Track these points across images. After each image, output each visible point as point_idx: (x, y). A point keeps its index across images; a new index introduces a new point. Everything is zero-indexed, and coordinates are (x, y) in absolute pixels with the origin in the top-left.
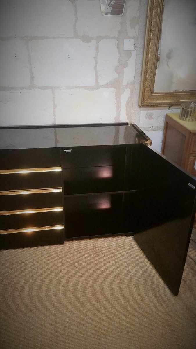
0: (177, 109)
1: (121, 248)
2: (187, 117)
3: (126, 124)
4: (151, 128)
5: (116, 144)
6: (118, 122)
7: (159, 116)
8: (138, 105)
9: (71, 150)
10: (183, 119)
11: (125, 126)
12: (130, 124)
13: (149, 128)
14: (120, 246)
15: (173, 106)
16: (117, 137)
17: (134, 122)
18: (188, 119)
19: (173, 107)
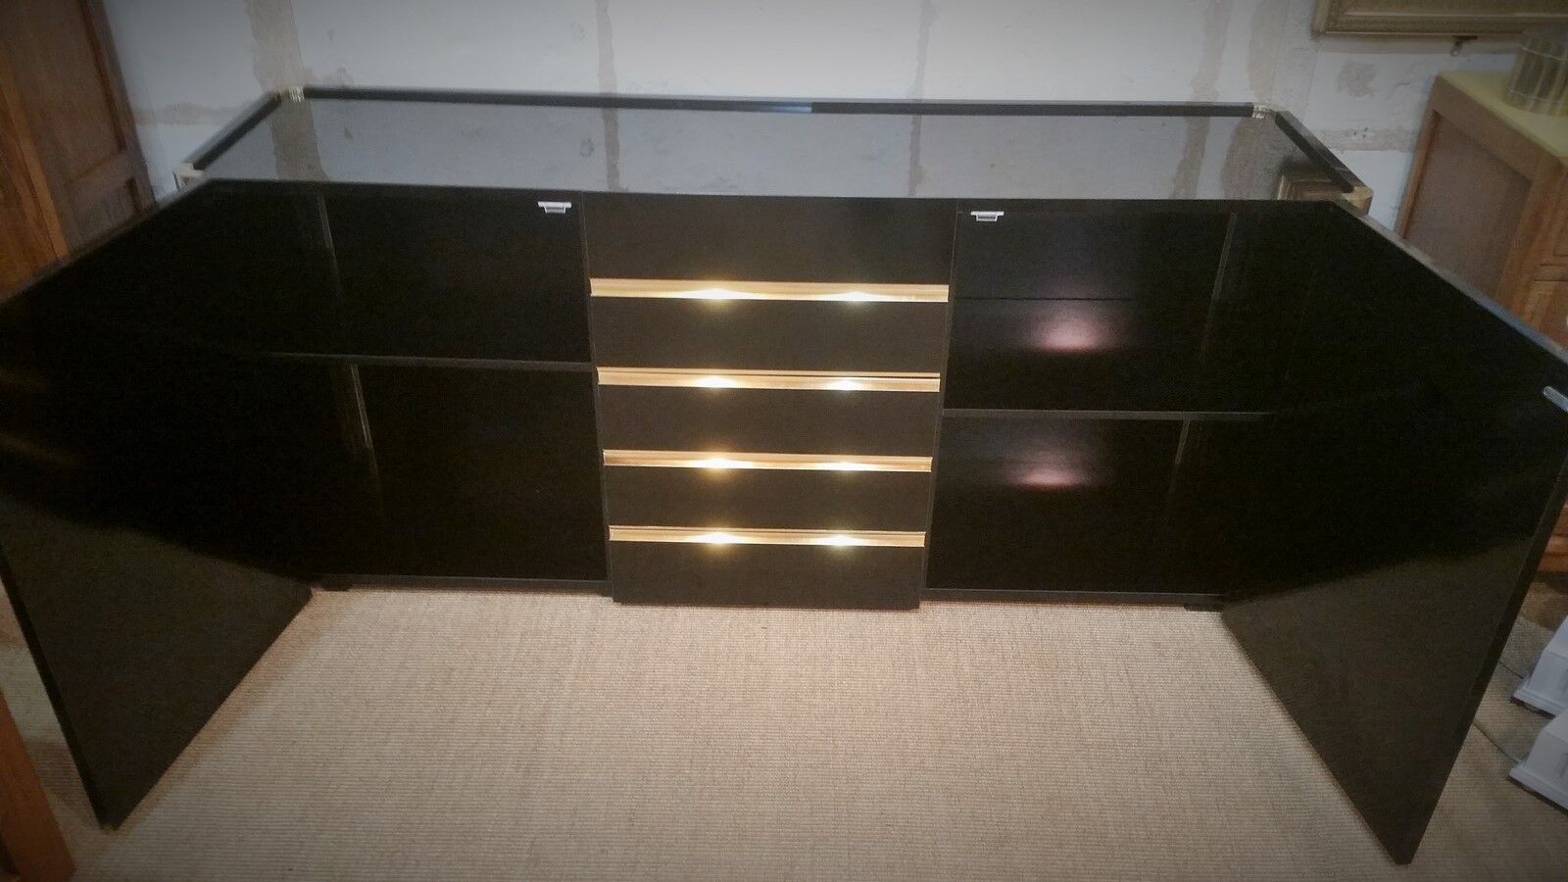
0: (1495, 53)
1: (1161, 655)
2: (1543, 93)
3: (1245, 111)
4: (1353, 138)
5: (1181, 196)
6: (1204, 98)
7: (1399, 85)
8: (1312, 25)
9: (1002, 214)
10: (1521, 103)
11: (1236, 120)
12: (1262, 113)
13: (1347, 134)
14: (1157, 645)
15: (1475, 38)
16: (1189, 167)
17: (1281, 103)
18: (1547, 103)
19: (1474, 44)
